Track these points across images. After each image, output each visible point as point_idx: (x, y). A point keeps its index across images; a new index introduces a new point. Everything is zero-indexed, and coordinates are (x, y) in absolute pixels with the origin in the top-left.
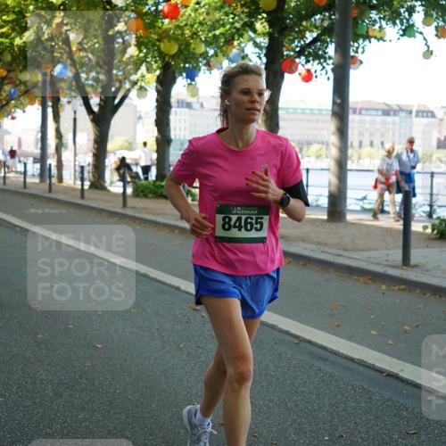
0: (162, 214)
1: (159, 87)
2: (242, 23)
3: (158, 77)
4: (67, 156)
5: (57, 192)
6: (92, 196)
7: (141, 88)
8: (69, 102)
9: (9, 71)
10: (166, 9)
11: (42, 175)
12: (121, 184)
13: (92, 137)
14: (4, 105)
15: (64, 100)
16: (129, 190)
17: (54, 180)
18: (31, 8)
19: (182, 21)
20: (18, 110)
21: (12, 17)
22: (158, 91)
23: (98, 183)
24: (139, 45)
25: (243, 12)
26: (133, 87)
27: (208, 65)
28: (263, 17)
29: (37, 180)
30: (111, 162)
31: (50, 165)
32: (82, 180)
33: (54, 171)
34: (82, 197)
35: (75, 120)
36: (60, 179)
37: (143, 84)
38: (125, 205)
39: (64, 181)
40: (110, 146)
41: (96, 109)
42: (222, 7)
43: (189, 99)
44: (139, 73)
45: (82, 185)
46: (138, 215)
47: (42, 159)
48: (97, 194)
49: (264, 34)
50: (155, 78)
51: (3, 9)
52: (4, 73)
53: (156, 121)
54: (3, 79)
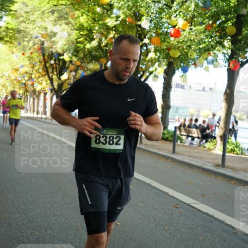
0: (162, 149)
1: (165, 76)
2: (215, 42)
3: (165, 70)
7: (155, 76)
9: (82, 63)
10: (172, 32)
18: (97, 28)
19: (181, 39)
21: (85, 32)
22: (164, 78)
24: (155, 51)
25: (216, 36)
27: (195, 64)
28: (228, 39)
37: (156, 74)
38: (141, 142)
42: (204, 32)
43: (183, 84)
44: (154, 67)
46: (148, 149)
49: (229, 49)
50: (163, 70)
51: (81, 28)
52: (79, 63)
53: (162, 95)
54: (78, 67)
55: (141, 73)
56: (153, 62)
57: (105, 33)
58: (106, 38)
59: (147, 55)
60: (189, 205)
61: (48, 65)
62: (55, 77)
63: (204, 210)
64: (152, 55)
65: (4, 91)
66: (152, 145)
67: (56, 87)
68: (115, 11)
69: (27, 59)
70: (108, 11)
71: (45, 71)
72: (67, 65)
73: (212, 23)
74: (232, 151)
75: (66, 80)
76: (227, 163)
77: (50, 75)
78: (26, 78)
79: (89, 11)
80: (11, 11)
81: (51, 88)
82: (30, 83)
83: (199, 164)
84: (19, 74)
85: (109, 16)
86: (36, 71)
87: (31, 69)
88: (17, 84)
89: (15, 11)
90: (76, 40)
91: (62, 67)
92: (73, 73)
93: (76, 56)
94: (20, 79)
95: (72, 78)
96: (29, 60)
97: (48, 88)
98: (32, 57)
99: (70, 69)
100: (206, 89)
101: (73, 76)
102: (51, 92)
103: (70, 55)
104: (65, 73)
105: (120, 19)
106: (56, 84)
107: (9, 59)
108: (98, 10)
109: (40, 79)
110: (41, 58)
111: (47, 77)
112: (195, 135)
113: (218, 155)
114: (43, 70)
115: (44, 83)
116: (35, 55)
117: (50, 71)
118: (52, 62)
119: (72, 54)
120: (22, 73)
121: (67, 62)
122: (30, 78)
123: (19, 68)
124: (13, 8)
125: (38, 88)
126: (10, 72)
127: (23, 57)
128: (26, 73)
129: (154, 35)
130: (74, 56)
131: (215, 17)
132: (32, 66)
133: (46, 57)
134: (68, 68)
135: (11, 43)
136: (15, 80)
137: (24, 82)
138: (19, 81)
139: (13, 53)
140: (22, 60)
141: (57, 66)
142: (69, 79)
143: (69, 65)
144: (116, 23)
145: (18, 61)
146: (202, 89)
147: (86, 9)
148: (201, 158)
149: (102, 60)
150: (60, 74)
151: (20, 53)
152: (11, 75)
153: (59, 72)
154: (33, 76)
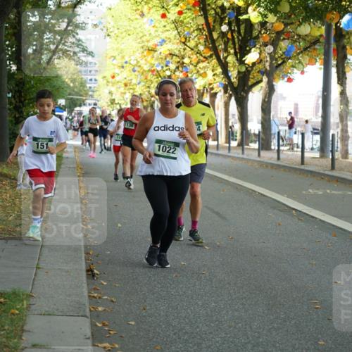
5: (341, 169)
9: (286, 25)
11: (322, 149)
14: (280, 65)
17: (338, 155)
20: (295, 71)
29: (317, 155)
31: (333, 135)
33: (338, 144)
36: (345, 154)
39: (350, 156)
47: (323, 130)
54: (279, 33)
61: (215, 35)
62: (231, 59)
67: (234, 80)
69: (173, 26)
71: (210, 49)
72: (255, 33)
75: (254, 64)
77: (222, 55)
78: (173, 66)
81: (224, 82)
84: (157, 59)
86: (192, 49)
87: (181, 46)
91: (245, 38)
92: (270, 49)
93: (275, 11)
94: (159, 68)
95: (268, 59)
96: (177, 29)
98: (182, 22)
99: (261, 40)
101: (270, 54)
102: (226, 92)
103: (262, 10)
104: (253, 49)
106: (233, 74)
107: (135, 28)
109: (201, 65)
110: (201, 21)
111: (214, 61)
114: (206, 46)
115: (210, 73)
116: (188, 16)
117: (221, 47)
118: (225, 28)
119: (266, 8)
120: (163, 55)
121: (256, 26)
122: (181, 65)
123: (156, 45)
125: (198, 83)
126: (138, 55)
127: (163, 22)
128: (171, 55)
130: (271, 11)
132: (183, 40)
133: (211, 20)
134: (257, 37)
136: (149, 70)
137: (168, 73)
138: (158, 71)
139: (142, 15)
140: (161, 30)
141: (235, 35)
142: (260, 61)
143: (260, 32)
145: (153, 31)
149: (330, 16)
150: (242, 52)
151: (156, 15)
152: (142, 62)
153: (240, 47)
154: (186, 61)
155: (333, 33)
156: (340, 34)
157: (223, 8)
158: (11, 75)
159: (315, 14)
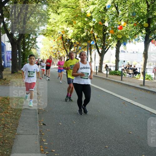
0: (116, 79)
1: (117, 47)
2: (138, 31)
3: (116, 44)
4: (93, 64)
6: (99, 74)
7: (112, 47)
8: (94, 51)
9: (80, 43)
10: (119, 27)
12: (106, 71)
13: (99, 59)
14: (78, 51)
15: (93, 50)
16: (108, 73)
18: (86, 27)
19: (123, 30)
21: (81, 30)
22: (116, 48)
23: (100, 71)
24: (112, 36)
25: (139, 28)
26: (110, 47)
27: (129, 41)
28: (144, 29)
30: (104, 66)
32: (96, 70)
34: (96, 74)
35: (95, 55)
38: (107, 76)
40: (104, 62)
41: (100, 52)
42: (133, 27)
43: (124, 50)
44: (111, 43)
45: (96, 71)
46: (110, 79)
48: (100, 74)
49: (144, 34)
51: (79, 28)
52: (78, 43)
53: (116, 55)
54: (78, 45)
55: (106, 46)
56: (111, 41)
57: (89, 30)
58: (90, 31)
59: (108, 38)
60: (129, 102)
61: (65, 45)
62: (68, 50)
63: (136, 105)
64: (110, 38)
65: (47, 57)
66: (112, 78)
68: (93, 19)
69: (56, 43)
70: (90, 20)
72: (73, 44)
73: (137, 23)
74: (148, 79)
76: (145, 84)
77: (66, 49)
78: (56, 51)
79: (82, 20)
80: (48, 22)
81: (67, 54)
82: (57, 53)
83: (133, 85)
84: (53, 49)
85: (91, 22)
86: (60, 48)
87: (58, 47)
88: (52, 53)
89: (50, 22)
90: (77, 33)
91: (71, 45)
92: (76, 48)
94: (53, 51)
95: (76, 50)
97: (65, 54)
100: (134, 52)
102: (67, 56)
103: (74, 40)
104: (73, 48)
105: (95, 23)
107: (48, 43)
108: (86, 19)
109: (62, 51)
110: (62, 42)
111: (65, 50)
112: (131, 72)
113: (141, 81)
114: (63, 47)
115: (64, 53)
116: (59, 41)
117: (66, 47)
118: (67, 43)
119: (75, 39)
122: (58, 51)
123: (53, 47)
124: (49, 21)
125: (61, 55)
126: (49, 48)
128: (56, 49)
129: (111, 29)
130: (76, 40)
131: (138, 20)
132: (58, 45)
133: (64, 42)
134: (74, 45)
135: (49, 36)
137: (55, 52)
139: (50, 40)
140: (54, 43)
141: (69, 45)
142: (74, 50)
144: (93, 25)
145: (52, 43)
146: (133, 52)
147: (81, 19)
148: (134, 82)
149: (88, 41)
150: (70, 48)
151: (53, 40)
152: (50, 50)
153: (70, 47)
154: (59, 50)
155: (89, 45)
156: (90, 45)
157: (66, 39)
158: (22, 52)
159: (85, 41)
